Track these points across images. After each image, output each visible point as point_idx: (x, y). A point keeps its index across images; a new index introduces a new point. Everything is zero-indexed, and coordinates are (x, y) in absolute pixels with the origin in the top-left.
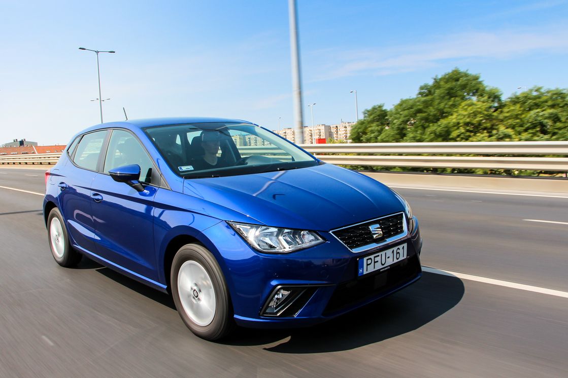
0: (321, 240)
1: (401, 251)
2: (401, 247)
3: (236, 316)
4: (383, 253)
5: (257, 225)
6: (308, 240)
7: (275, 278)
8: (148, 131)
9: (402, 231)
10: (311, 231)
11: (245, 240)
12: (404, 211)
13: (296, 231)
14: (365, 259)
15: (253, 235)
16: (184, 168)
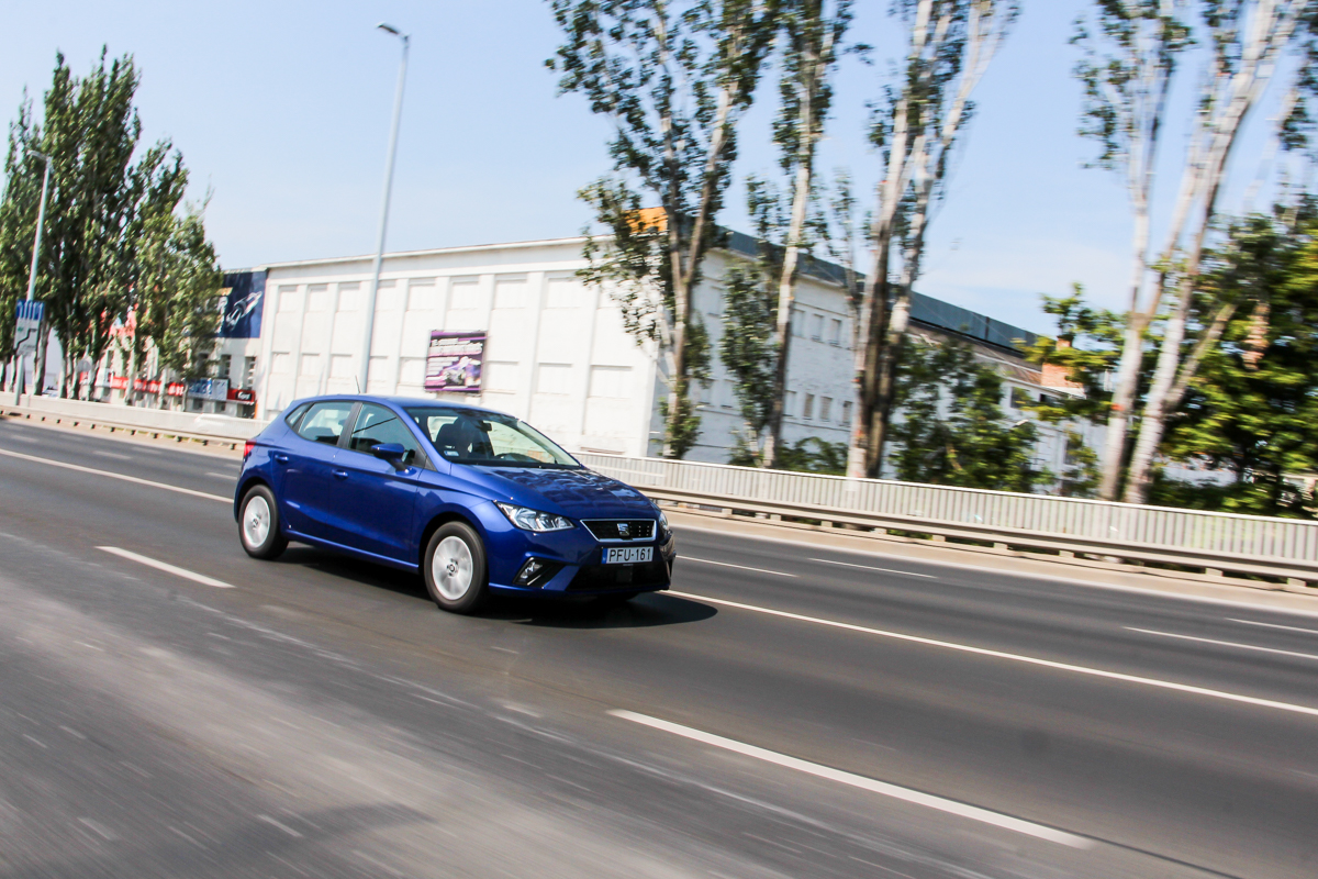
0: (572, 526)
1: (646, 553)
2: (647, 549)
3: (491, 584)
4: (628, 549)
5: (517, 506)
6: (561, 525)
7: (528, 550)
8: (410, 411)
9: (650, 535)
10: (565, 518)
11: (508, 518)
12: (657, 518)
13: (551, 516)
14: (609, 550)
15: (513, 513)
16: (449, 453)
